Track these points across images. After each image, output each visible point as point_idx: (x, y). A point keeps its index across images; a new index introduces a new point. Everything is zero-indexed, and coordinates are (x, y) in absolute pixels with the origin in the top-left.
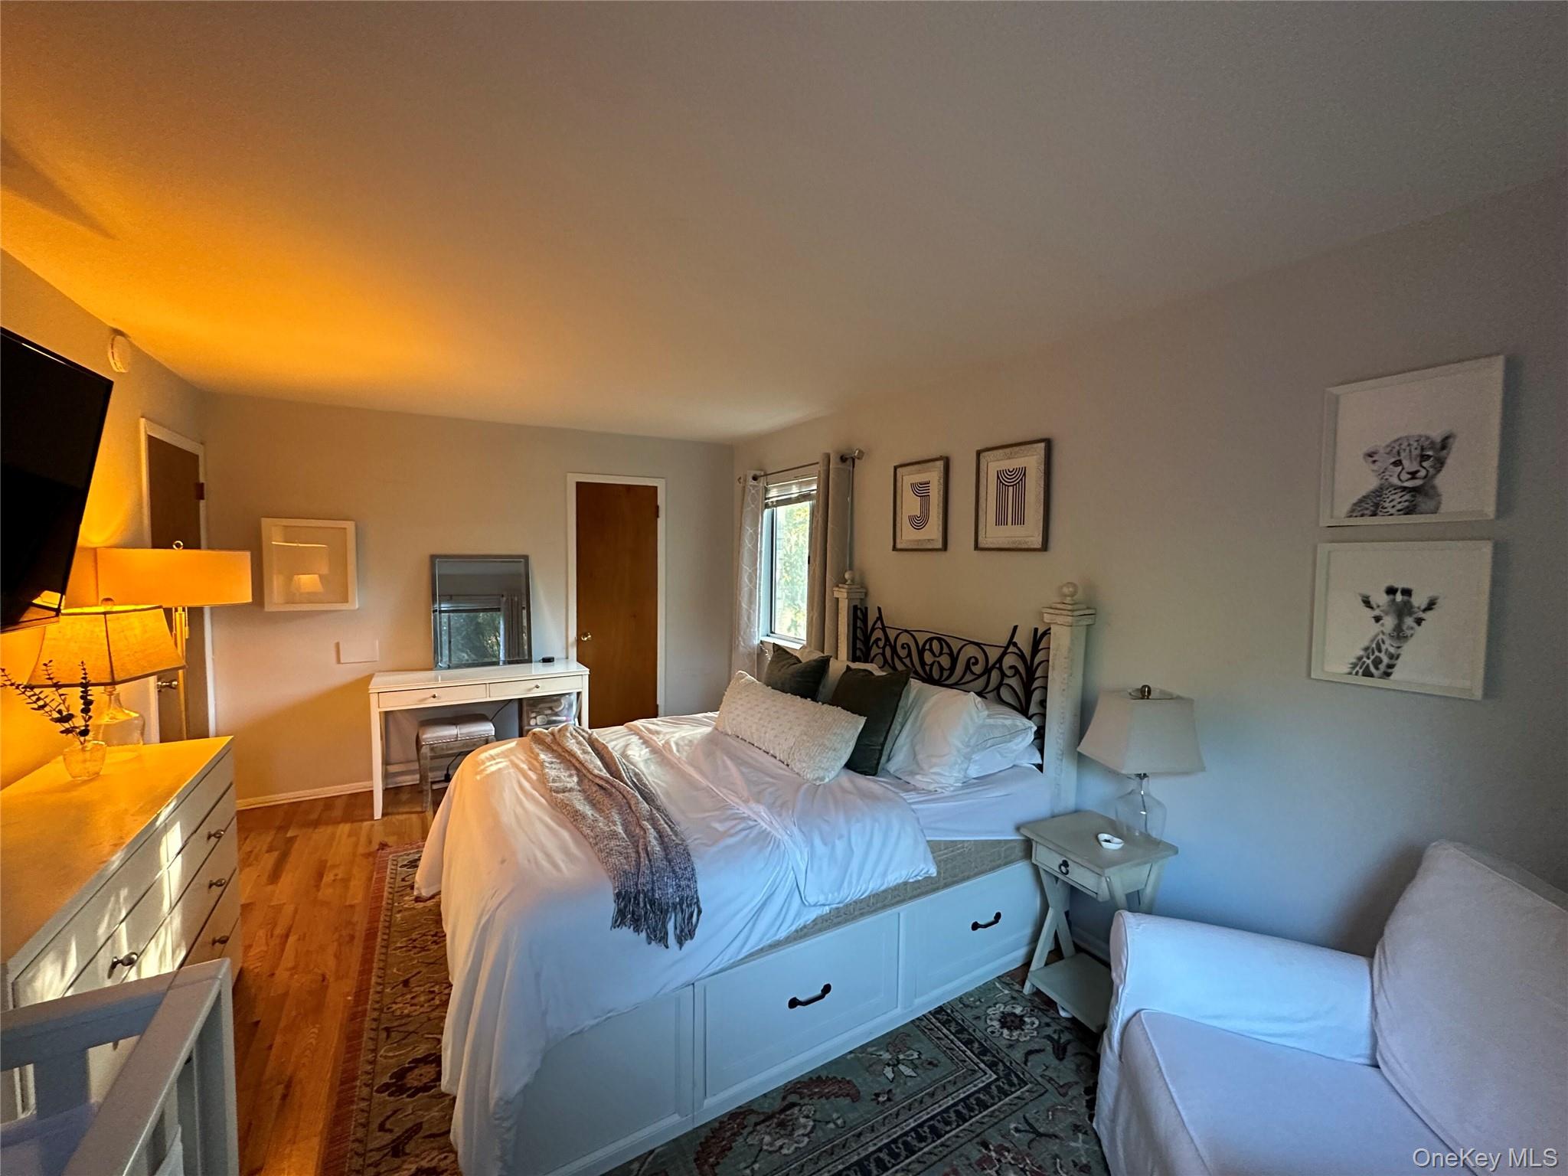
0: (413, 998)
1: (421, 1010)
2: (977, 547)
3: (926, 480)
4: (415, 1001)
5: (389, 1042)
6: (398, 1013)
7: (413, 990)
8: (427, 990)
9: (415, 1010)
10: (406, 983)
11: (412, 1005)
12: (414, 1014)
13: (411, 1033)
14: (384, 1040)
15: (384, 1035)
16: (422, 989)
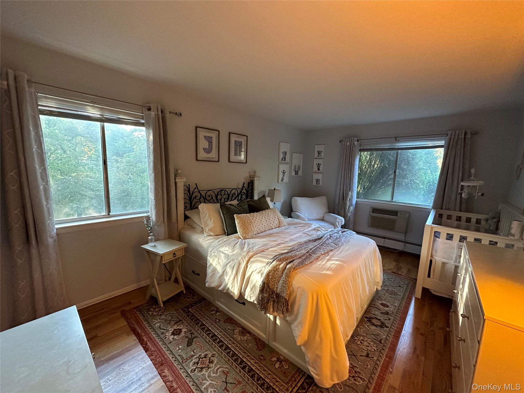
0: (368, 347)
1: (368, 339)
2: (229, 161)
3: (211, 136)
4: (368, 345)
5: (381, 338)
6: (375, 345)
7: (367, 350)
8: (362, 345)
9: (370, 341)
10: (367, 356)
11: (370, 344)
12: (370, 340)
13: (374, 335)
14: (382, 340)
15: (382, 341)
16: (363, 347)
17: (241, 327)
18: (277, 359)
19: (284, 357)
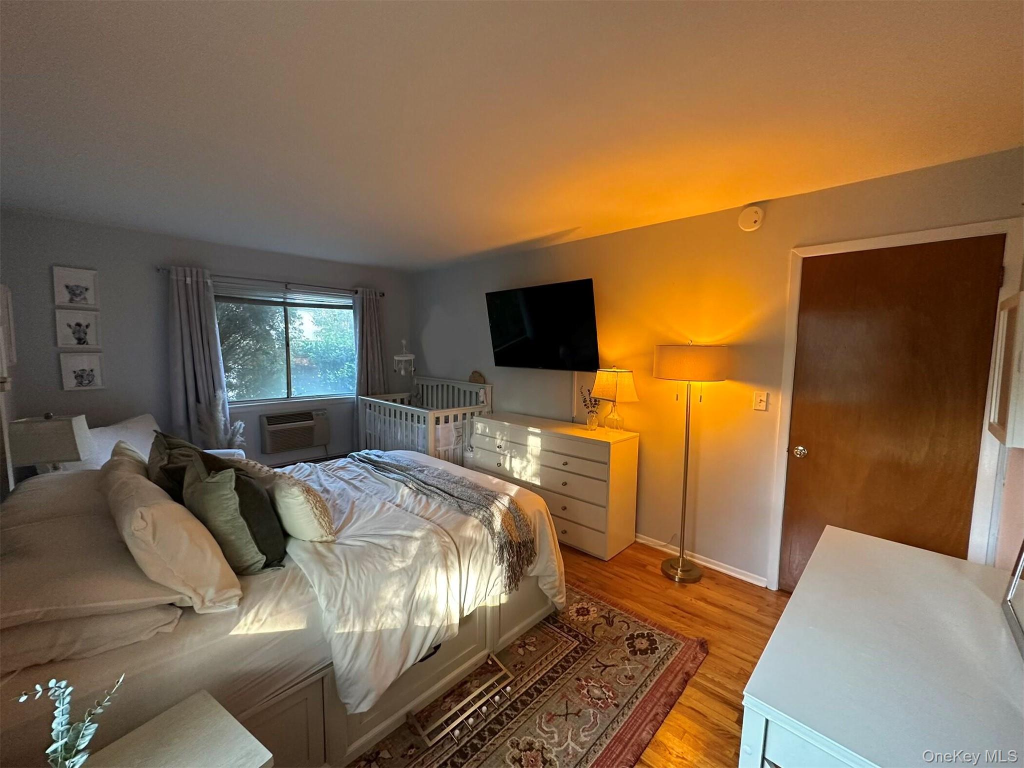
17: (445, 698)
18: (520, 647)
19: (518, 639)
